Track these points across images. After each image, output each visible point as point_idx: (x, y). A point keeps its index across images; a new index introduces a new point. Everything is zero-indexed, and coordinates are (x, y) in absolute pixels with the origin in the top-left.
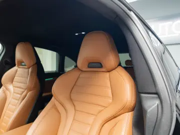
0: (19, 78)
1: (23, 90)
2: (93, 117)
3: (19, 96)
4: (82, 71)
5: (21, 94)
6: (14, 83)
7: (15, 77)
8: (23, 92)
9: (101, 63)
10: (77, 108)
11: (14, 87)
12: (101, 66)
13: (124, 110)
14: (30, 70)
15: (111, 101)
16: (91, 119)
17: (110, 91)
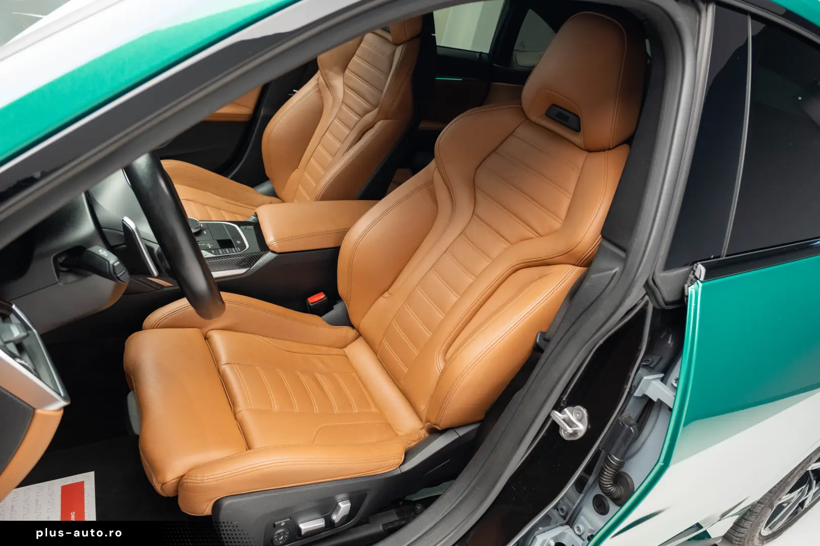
0: (364, 65)
1: (367, 106)
2: (503, 245)
3: (356, 118)
4: (528, 119)
5: (362, 116)
6: (347, 72)
7: (355, 58)
8: (367, 112)
9: (579, 118)
10: (479, 211)
11: (344, 84)
12: (577, 129)
13: (567, 257)
14: (399, 50)
15: (557, 225)
16: (498, 247)
17: (566, 202)
